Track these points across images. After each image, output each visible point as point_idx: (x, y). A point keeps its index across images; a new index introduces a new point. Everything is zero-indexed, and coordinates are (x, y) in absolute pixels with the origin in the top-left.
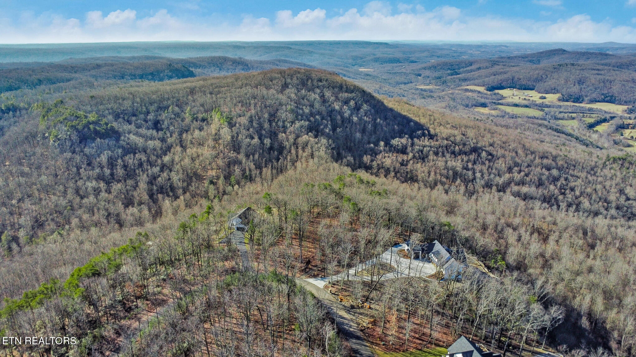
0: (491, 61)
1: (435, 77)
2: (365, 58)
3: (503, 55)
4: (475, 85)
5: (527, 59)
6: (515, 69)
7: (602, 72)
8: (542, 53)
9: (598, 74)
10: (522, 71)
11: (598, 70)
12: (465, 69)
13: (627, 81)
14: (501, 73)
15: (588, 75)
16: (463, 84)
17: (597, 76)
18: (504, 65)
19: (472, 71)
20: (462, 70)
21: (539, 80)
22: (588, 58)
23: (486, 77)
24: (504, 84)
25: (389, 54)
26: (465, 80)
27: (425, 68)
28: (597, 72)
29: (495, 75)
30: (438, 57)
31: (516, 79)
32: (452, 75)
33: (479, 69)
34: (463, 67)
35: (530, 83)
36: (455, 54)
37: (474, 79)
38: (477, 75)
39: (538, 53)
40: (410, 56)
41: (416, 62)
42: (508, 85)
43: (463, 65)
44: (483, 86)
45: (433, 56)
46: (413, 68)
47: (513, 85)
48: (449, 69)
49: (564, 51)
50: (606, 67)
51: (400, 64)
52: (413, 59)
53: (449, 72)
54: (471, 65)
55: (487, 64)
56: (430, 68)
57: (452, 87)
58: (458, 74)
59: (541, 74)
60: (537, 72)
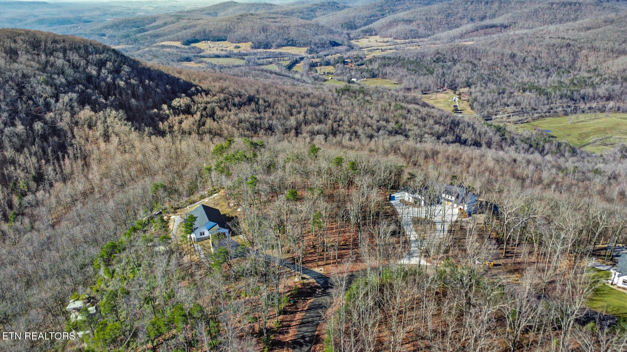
0: (173, 16)
1: (122, 35)
2: (26, 20)
3: (179, 10)
4: (170, 40)
5: (205, 12)
6: (201, 21)
7: (277, 20)
8: (216, 5)
9: (275, 22)
10: (210, 23)
11: (273, 18)
12: (151, 25)
13: (299, 26)
14: (190, 27)
15: (267, 23)
16: (157, 40)
17: (275, 24)
18: (189, 19)
19: (158, 27)
20: (147, 26)
21: (228, 30)
22: (257, 9)
23: (177, 31)
24: (197, 37)
25: (55, 15)
26: (157, 36)
27: (106, 27)
28: (273, 20)
29: (185, 29)
30: (112, 15)
31: (207, 32)
32: (140, 32)
33: (165, 24)
34: (147, 24)
35: (221, 34)
36: (129, 11)
37: (165, 35)
38: (167, 30)
39: (213, 6)
40: (81, 15)
41: (90, 22)
42: (202, 38)
43: (147, 21)
44: (178, 40)
45: (106, 14)
46: (93, 28)
47: (207, 37)
48: (133, 26)
49: (236, 3)
50: (278, 16)
51: (74, 25)
52: (86, 18)
53: (134, 29)
54: (155, 21)
55: (172, 19)
56: (112, 27)
57: (146, 44)
58: (146, 31)
59: (228, 25)
60: (224, 23)
